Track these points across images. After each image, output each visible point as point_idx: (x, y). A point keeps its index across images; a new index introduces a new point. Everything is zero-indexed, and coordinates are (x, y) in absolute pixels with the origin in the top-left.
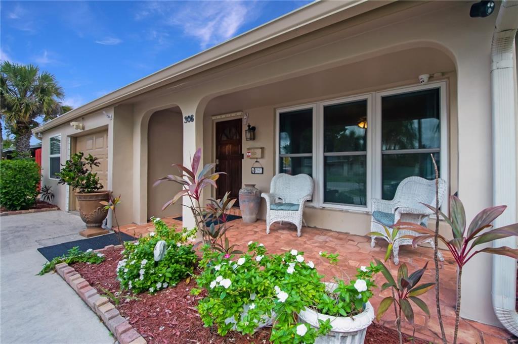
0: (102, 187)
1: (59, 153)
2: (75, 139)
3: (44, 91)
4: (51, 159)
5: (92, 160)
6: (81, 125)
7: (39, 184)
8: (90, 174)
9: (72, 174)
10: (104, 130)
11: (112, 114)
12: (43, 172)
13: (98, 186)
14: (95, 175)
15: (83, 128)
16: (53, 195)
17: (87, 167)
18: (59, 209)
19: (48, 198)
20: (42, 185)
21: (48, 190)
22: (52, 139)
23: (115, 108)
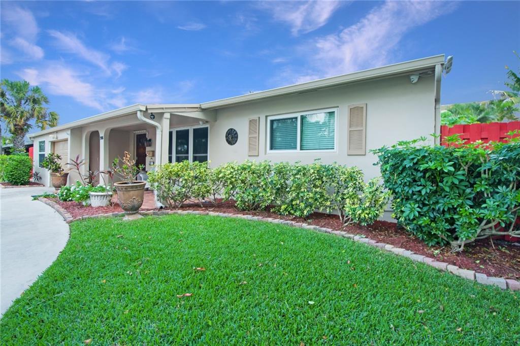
0: (63, 170)
1: (44, 151)
2: (53, 143)
3: (35, 101)
4: (40, 155)
5: (58, 157)
6: (56, 136)
7: (32, 170)
8: (57, 164)
9: (47, 163)
10: (66, 140)
11: (69, 132)
12: (34, 163)
13: (61, 170)
14: (59, 165)
15: (57, 138)
16: (40, 178)
17: (56, 160)
18: (44, 186)
19: (38, 179)
20: (34, 172)
21: (37, 174)
22: (40, 142)
23: (71, 130)
